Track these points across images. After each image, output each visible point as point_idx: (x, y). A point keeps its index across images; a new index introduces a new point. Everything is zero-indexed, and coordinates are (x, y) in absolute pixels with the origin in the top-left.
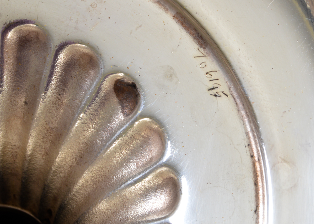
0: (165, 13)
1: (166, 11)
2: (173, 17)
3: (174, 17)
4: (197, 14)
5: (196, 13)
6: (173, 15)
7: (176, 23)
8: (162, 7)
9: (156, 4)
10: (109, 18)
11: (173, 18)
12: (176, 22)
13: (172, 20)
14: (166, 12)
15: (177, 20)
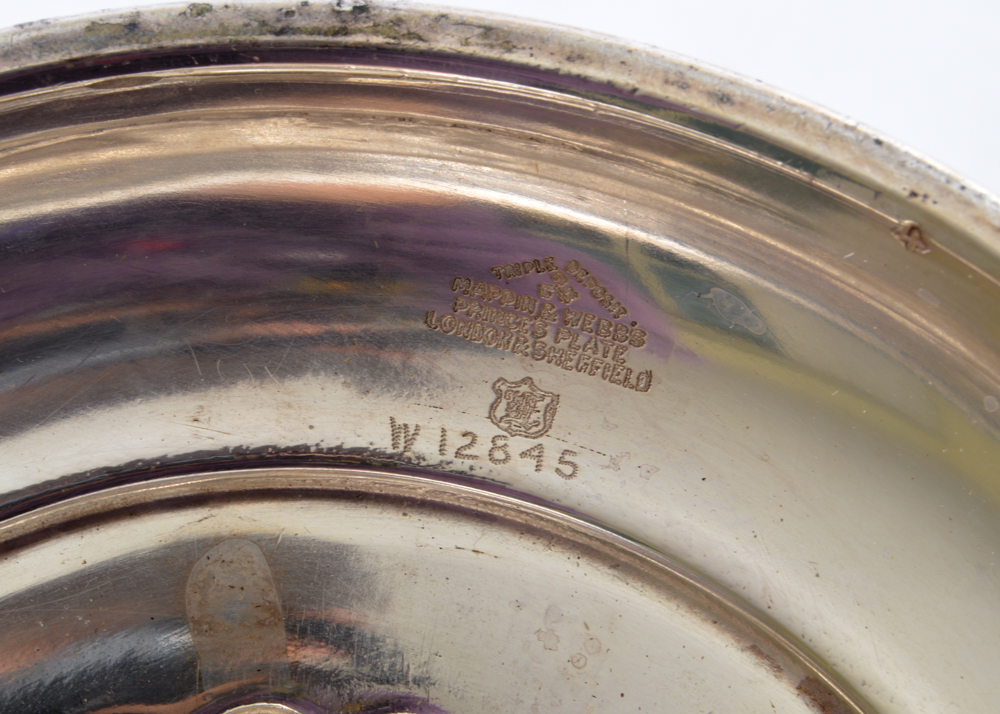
0: (773, 677)
1: (778, 674)
2: (797, 688)
3: (799, 688)
4: (865, 687)
5: (864, 684)
6: (797, 685)
7: (805, 707)
8: (766, 661)
9: (748, 653)
10: (622, 695)
11: (796, 692)
12: (807, 705)
13: (794, 697)
14: (776, 676)
15: (807, 698)
